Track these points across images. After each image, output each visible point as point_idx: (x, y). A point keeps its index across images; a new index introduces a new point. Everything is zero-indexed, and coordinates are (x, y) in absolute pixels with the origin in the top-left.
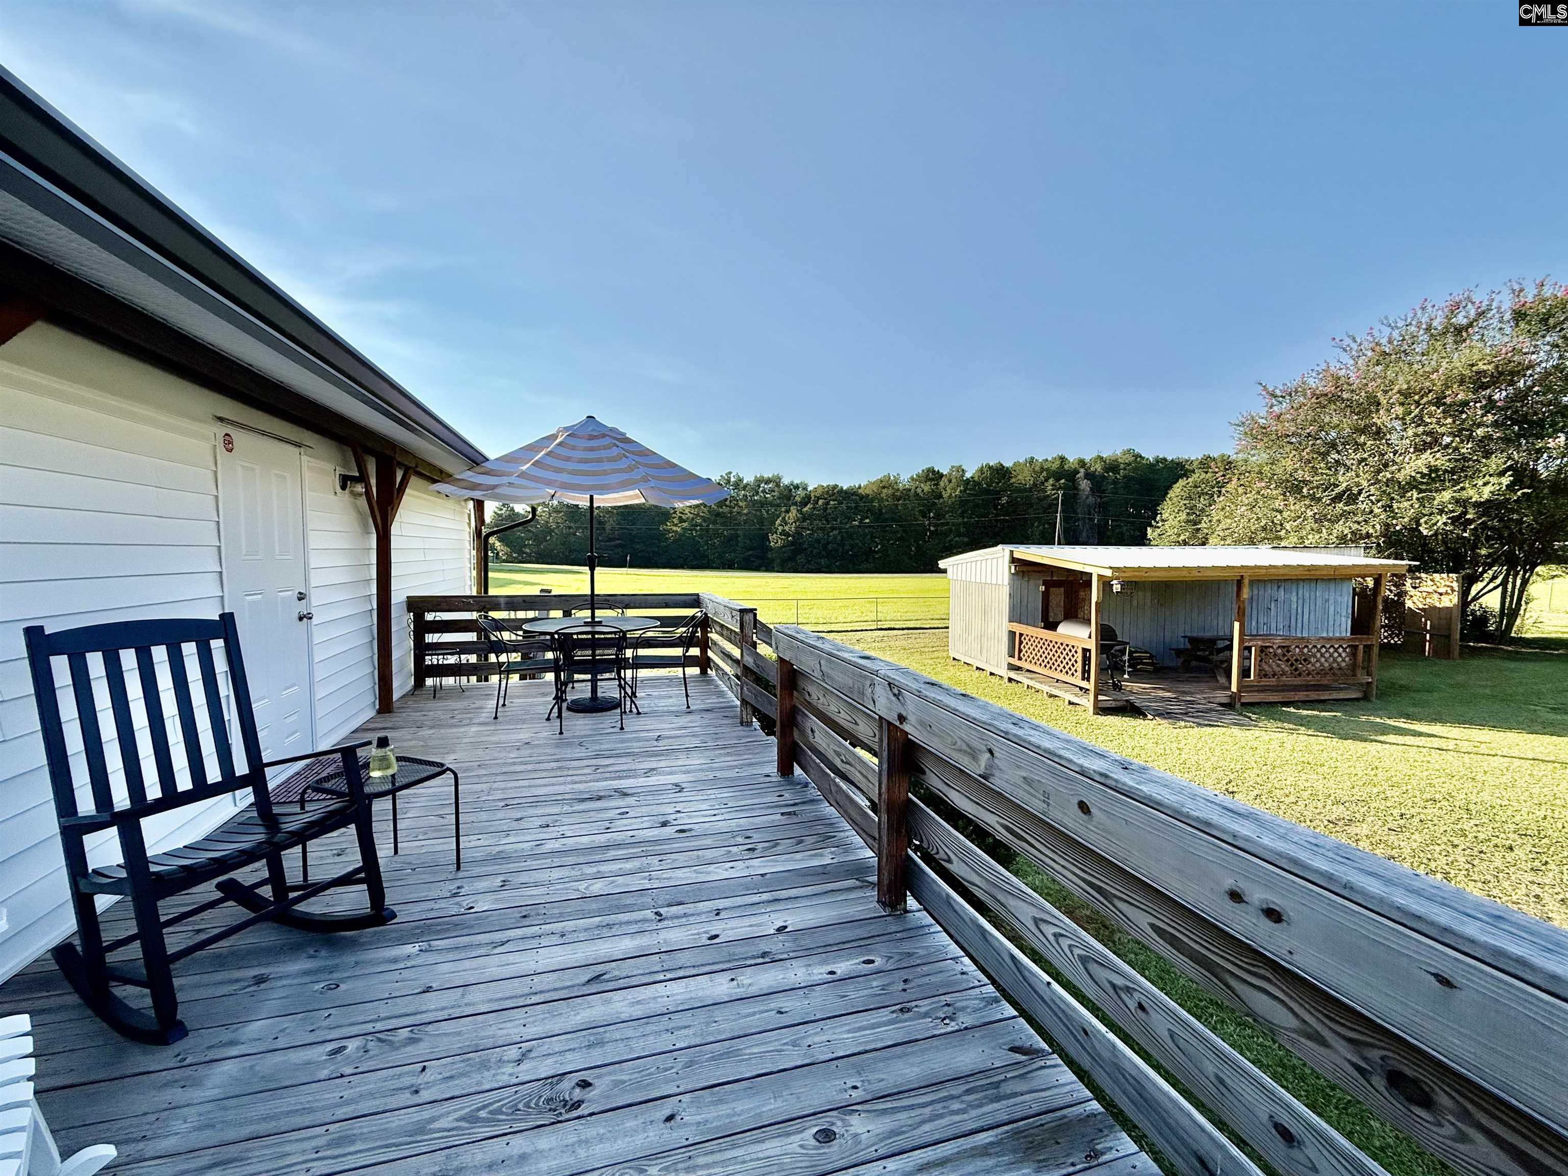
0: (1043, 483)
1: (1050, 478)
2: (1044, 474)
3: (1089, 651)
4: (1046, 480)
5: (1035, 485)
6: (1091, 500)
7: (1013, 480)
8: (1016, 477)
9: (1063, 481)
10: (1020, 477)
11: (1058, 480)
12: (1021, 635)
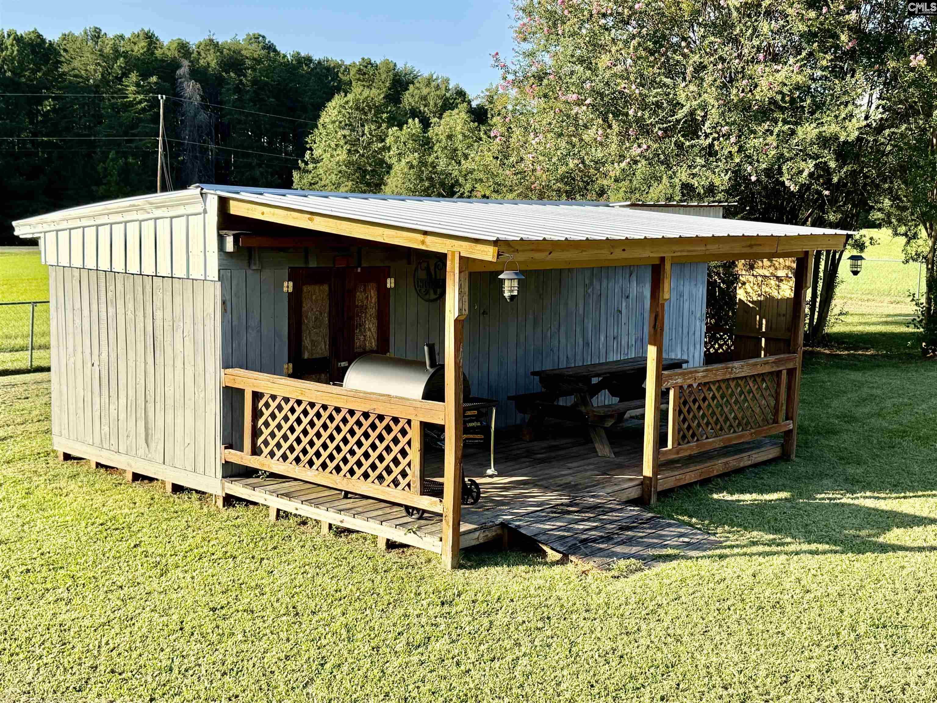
0: (119, 79)
1: (130, 71)
2: (121, 61)
3: (441, 429)
4: (125, 74)
5: (104, 80)
6: (203, 116)
7: (64, 68)
8: (69, 62)
9: (154, 79)
10: (76, 63)
11: (145, 76)
12: (257, 396)
